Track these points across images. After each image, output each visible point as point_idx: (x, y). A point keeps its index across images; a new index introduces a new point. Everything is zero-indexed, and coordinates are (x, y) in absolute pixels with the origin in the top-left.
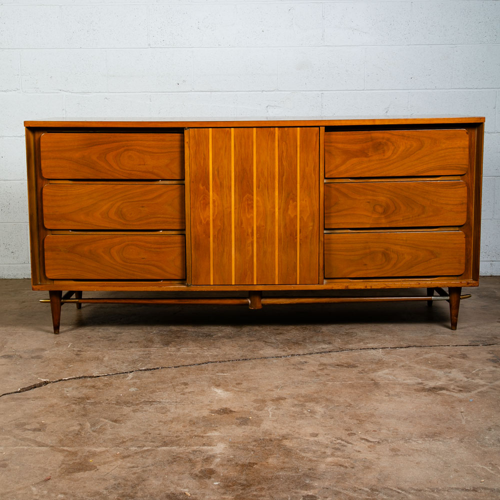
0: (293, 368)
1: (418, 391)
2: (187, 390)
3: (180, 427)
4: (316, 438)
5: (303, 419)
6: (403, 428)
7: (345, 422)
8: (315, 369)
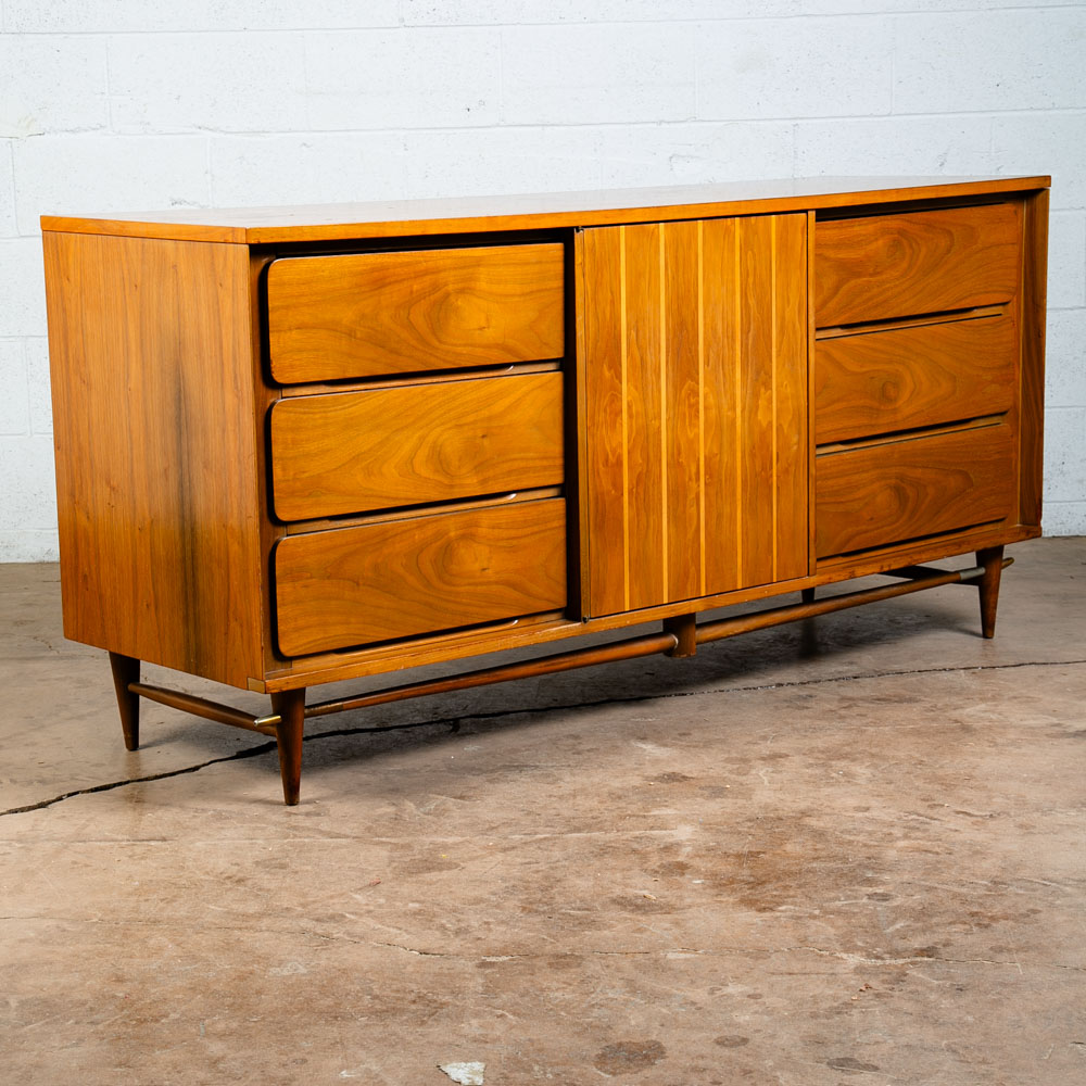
0: (788, 707)
1: (1054, 737)
2: (581, 747)
3: (594, 803)
4: (867, 814)
5: (832, 785)
6: (1035, 794)
7: (917, 788)
8: (833, 708)
